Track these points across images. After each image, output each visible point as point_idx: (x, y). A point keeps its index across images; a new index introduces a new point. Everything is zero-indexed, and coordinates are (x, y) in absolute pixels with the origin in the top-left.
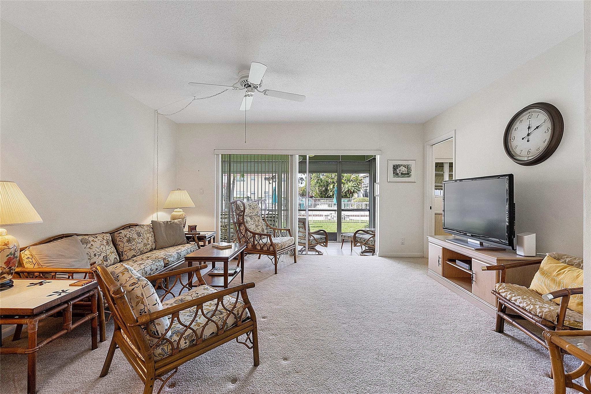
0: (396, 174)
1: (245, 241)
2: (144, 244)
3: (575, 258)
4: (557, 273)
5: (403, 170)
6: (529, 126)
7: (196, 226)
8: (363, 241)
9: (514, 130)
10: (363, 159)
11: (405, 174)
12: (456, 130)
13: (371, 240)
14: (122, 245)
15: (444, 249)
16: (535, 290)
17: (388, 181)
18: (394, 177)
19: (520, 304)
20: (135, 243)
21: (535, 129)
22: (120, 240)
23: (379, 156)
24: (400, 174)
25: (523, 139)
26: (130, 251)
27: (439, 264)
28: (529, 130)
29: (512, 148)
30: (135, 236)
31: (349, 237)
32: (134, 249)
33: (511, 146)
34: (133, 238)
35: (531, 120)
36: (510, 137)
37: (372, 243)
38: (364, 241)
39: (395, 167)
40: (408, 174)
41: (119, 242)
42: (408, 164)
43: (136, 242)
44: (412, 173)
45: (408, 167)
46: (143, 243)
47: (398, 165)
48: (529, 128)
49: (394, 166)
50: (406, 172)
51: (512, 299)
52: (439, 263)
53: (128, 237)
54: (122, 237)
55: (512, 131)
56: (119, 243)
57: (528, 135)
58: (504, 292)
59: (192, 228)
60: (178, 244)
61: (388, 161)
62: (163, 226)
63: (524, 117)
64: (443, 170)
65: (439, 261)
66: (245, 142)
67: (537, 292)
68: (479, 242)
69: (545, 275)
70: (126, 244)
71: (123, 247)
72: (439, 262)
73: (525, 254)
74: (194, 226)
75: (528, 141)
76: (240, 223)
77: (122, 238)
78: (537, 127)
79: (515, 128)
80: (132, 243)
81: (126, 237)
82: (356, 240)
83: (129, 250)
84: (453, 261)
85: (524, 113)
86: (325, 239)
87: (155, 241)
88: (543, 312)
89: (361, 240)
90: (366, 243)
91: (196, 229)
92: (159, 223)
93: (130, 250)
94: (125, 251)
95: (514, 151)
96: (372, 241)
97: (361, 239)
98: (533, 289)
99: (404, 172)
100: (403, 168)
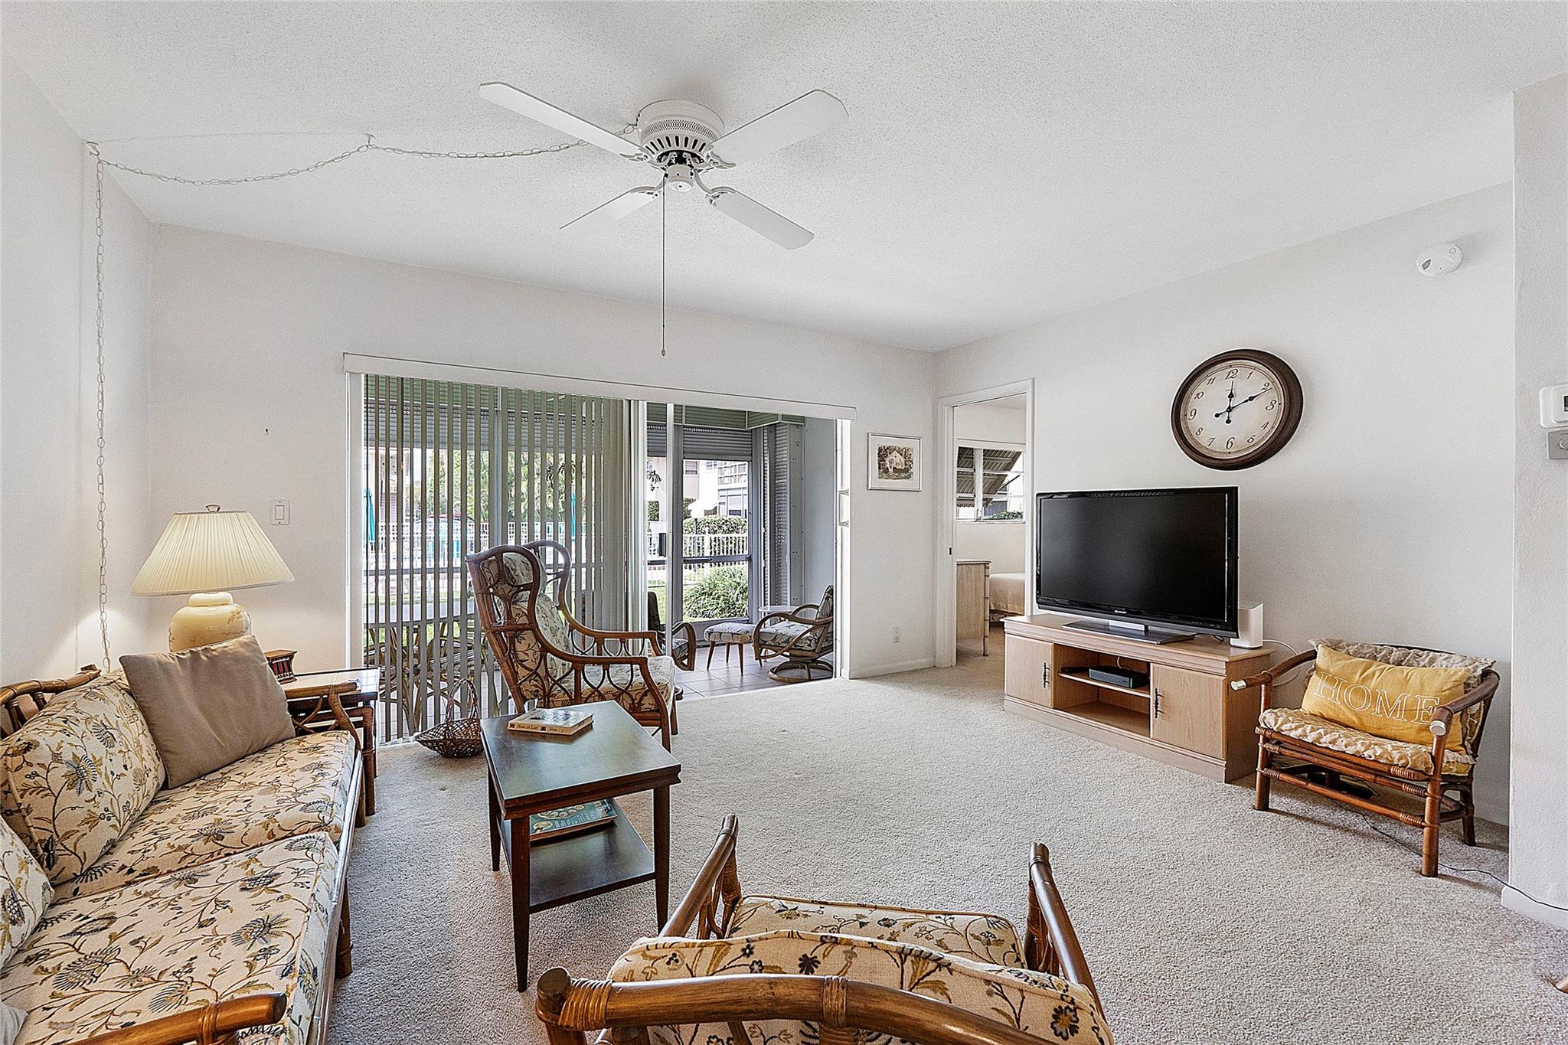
0: (883, 470)
1: (534, 689)
2: (136, 773)
3: (1362, 646)
4: (1361, 675)
5: (897, 459)
6: (1231, 393)
7: (291, 656)
8: (784, 642)
9: (1194, 395)
10: (740, 424)
11: (901, 471)
12: (1034, 379)
13: (807, 638)
14: (41, 806)
15: (1057, 647)
16: (1318, 714)
17: (870, 488)
18: (880, 478)
19: (1346, 748)
20: (106, 783)
21: (1247, 401)
22: (30, 782)
23: (847, 423)
24: (891, 470)
25: (1217, 415)
26: (90, 828)
27: (1045, 682)
28: (1230, 400)
29: (1189, 431)
30: (95, 747)
31: (733, 634)
32: (107, 815)
33: (1187, 427)
34: (90, 757)
35: (1236, 382)
36: (1186, 410)
37: (809, 645)
38: (787, 641)
39: (883, 453)
40: (905, 472)
41: (22, 796)
42: (907, 446)
43: (107, 777)
44: (915, 470)
45: (905, 454)
46: (130, 772)
47: (888, 448)
48: (1231, 396)
49: (880, 450)
50: (902, 466)
51: (1322, 740)
52: (1047, 680)
53: (70, 758)
54: (42, 765)
55: (1189, 398)
56: (27, 800)
57: (1230, 410)
58: (1296, 728)
59: (277, 663)
60: (267, 741)
61: (868, 437)
62: (181, 673)
63: (1220, 372)
64: (972, 466)
65: (1045, 675)
66: (663, 351)
67: (1323, 717)
68: (1142, 628)
69: (1339, 683)
70: (68, 797)
71: (54, 819)
72: (1045, 679)
73: (1251, 645)
74: (286, 657)
75: (1228, 421)
76: (517, 630)
77: (41, 771)
78: (1251, 399)
79: (1196, 392)
80: (95, 786)
81: (60, 761)
82: (761, 642)
83: (84, 822)
84: (1082, 671)
85: (1219, 366)
86: (688, 646)
87: (162, 751)
88: (1405, 756)
89: (777, 641)
90: (793, 647)
91: (290, 670)
92: (159, 663)
93: (92, 821)
94: (67, 835)
95: (1193, 439)
96: (810, 641)
97: (775, 638)
98: (1312, 713)
99: (899, 467)
100: (898, 455)
